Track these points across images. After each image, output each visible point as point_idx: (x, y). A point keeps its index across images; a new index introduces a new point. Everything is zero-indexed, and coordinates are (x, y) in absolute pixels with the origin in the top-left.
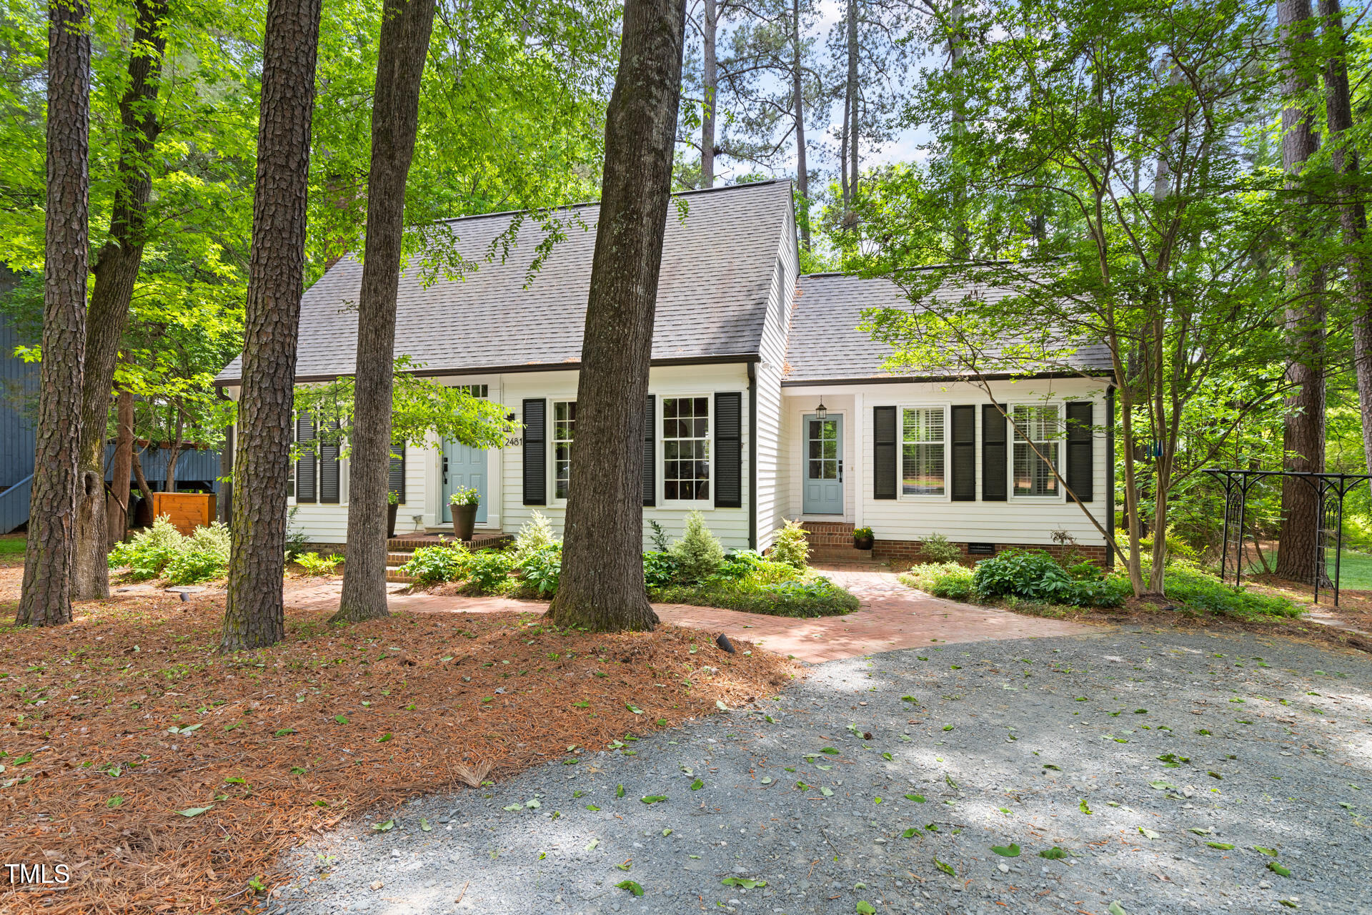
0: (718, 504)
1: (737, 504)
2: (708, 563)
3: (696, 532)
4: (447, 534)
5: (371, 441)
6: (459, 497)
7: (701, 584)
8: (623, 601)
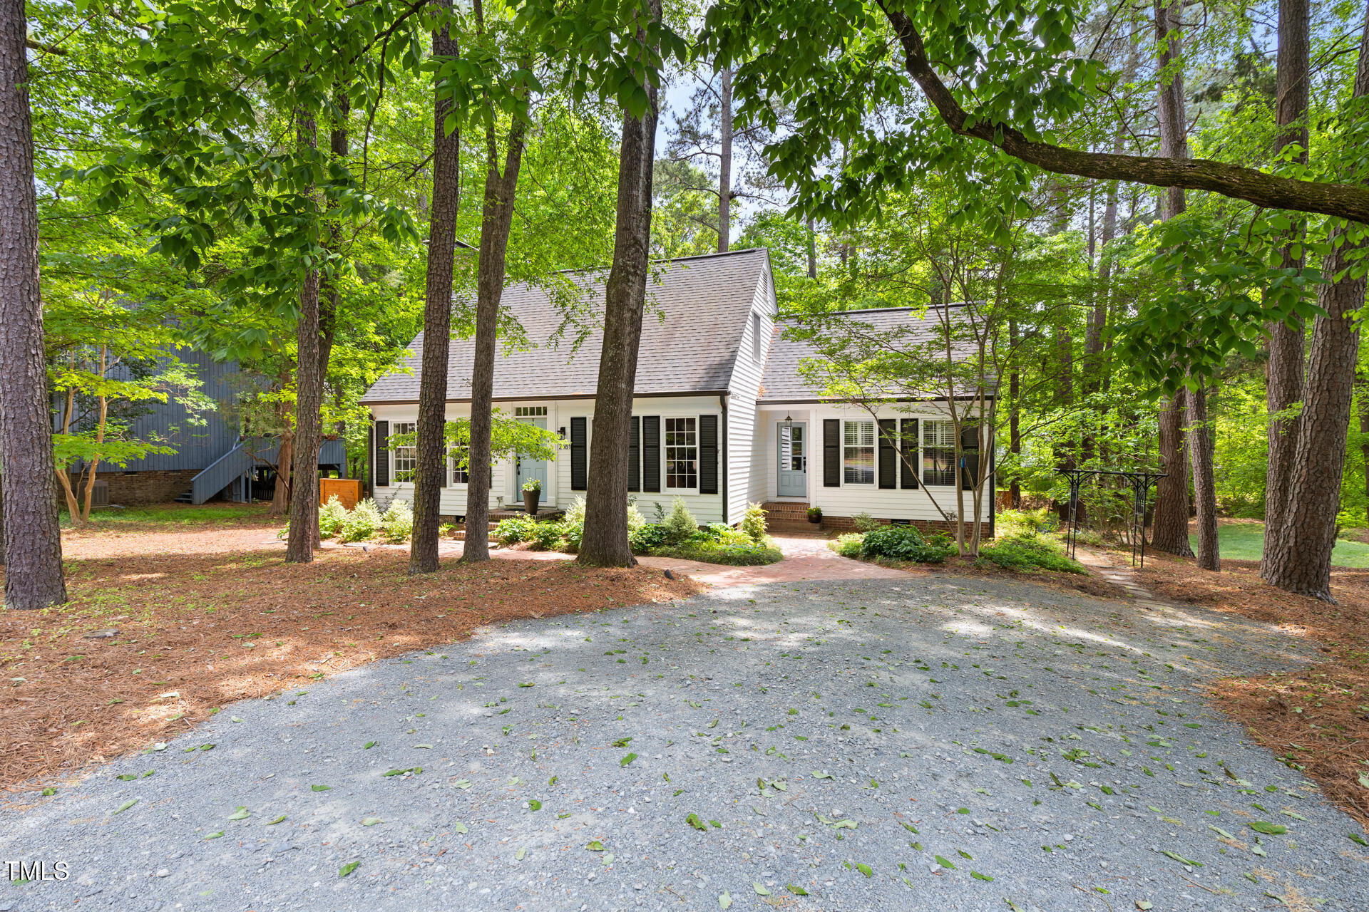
0: (702, 491)
1: (715, 492)
2: (686, 531)
3: (679, 511)
4: (522, 510)
5: (480, 460)
6: (528, 486)
7: (680, 544)
8: (615, 551)
